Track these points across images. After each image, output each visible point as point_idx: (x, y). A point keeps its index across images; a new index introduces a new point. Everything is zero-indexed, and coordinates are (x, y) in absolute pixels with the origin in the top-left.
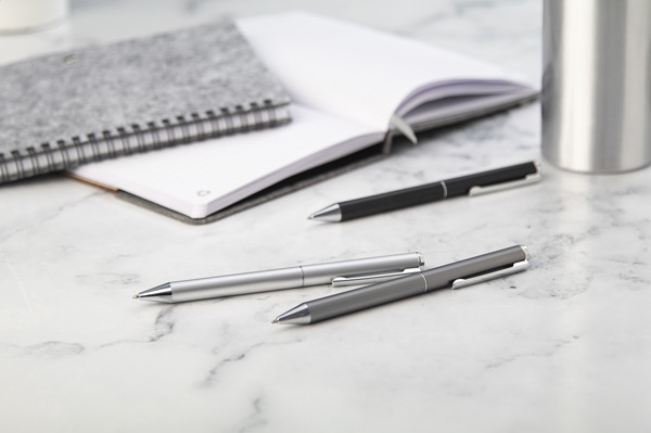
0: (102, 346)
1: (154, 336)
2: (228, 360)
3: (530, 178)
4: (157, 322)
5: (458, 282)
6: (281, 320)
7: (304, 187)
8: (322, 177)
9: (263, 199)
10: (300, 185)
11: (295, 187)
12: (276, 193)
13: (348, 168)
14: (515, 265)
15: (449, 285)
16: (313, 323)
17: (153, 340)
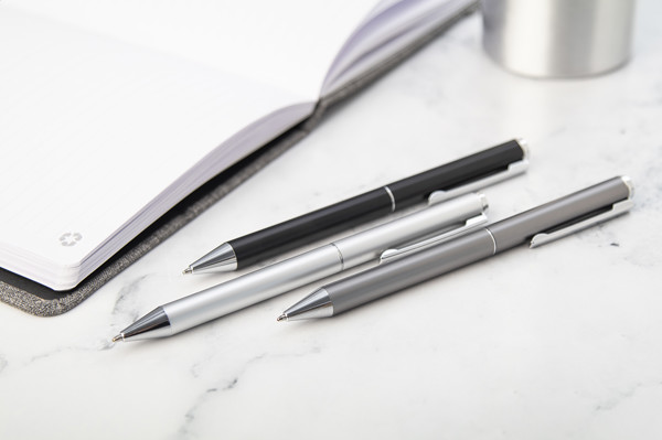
0: (33, 359)
2: (214, 390)
3: (514, 168)
4: (116, 309)
5: (539, 238)
6: (290, 315)
14: (615, 206)
15: (527, 242)
16: (336, 315)
17: (107, 347)
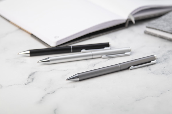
0: (8, 86)
1: (26, 83)
2: (49, 93)
4: (29, 78)
5: (131, 67)
6: (69, 79)
7: (94, 38)
8: (101, 34)
9: (78, 41)
10: (92, 37)
11: (90, 37)
12: (83, 39)
13: (111, 31)
14: (152, 62)
15: (128, 68)
16: (80, 81)
17: (26, 85)
